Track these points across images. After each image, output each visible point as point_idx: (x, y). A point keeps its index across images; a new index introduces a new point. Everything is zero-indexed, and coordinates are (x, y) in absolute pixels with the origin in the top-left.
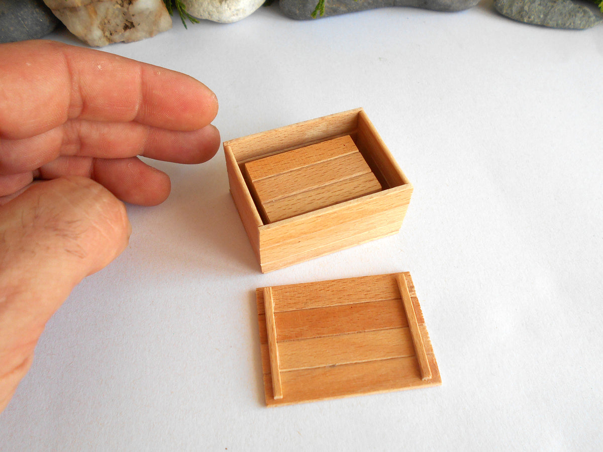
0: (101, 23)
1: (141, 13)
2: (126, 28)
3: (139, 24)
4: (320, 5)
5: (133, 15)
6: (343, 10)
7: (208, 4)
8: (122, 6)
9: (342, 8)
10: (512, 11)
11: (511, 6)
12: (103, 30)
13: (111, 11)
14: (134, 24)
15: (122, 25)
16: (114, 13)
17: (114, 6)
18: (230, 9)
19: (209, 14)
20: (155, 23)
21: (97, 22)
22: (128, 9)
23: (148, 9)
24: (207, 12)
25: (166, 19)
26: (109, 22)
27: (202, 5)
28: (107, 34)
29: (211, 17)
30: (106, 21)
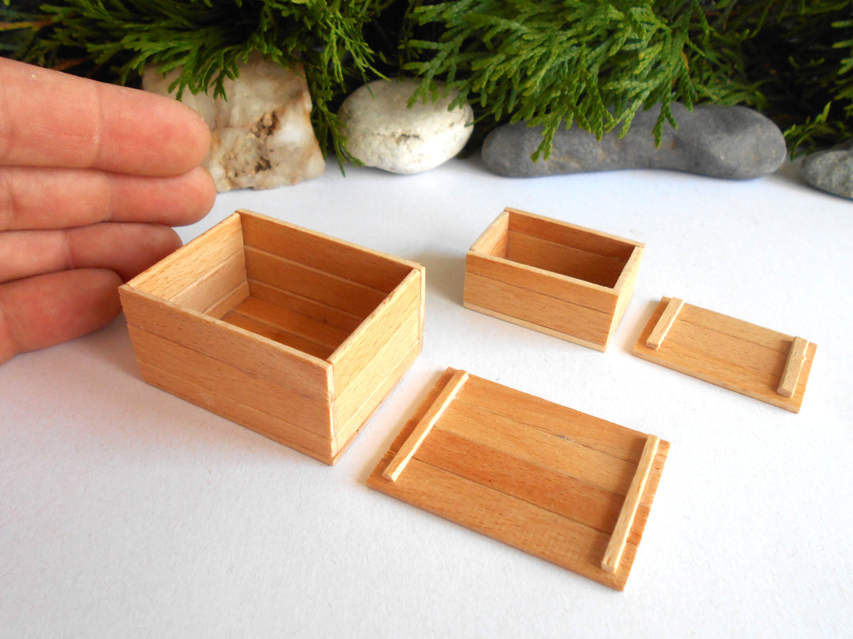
0: (224, 157)
1: (283, 148)
2: (259, 168)
3: (278, 164)
4: (545, 145)
5: (272, 151)
6: (574, 166)
7: (380, 143)
8: (258, 136)
9: (574, 164)
10: (831, 180)
11: (829, 174)
12: (226, 168)
13: (241, 141)
14: (271, 164)
15: (253, 164)
16: (245, 145)
17: (247, 135)
18: (410, 152)
19: (380, 158)
20: (302, 165)
21: (219, 155)
22: (265, 140)
23: (293, 144)
24: (376, 156)
25: (317, 161)
26: (235, 157)
27: (370, 145)
28: (231, 174)
29: (382, 163)
30: (232, 156)
